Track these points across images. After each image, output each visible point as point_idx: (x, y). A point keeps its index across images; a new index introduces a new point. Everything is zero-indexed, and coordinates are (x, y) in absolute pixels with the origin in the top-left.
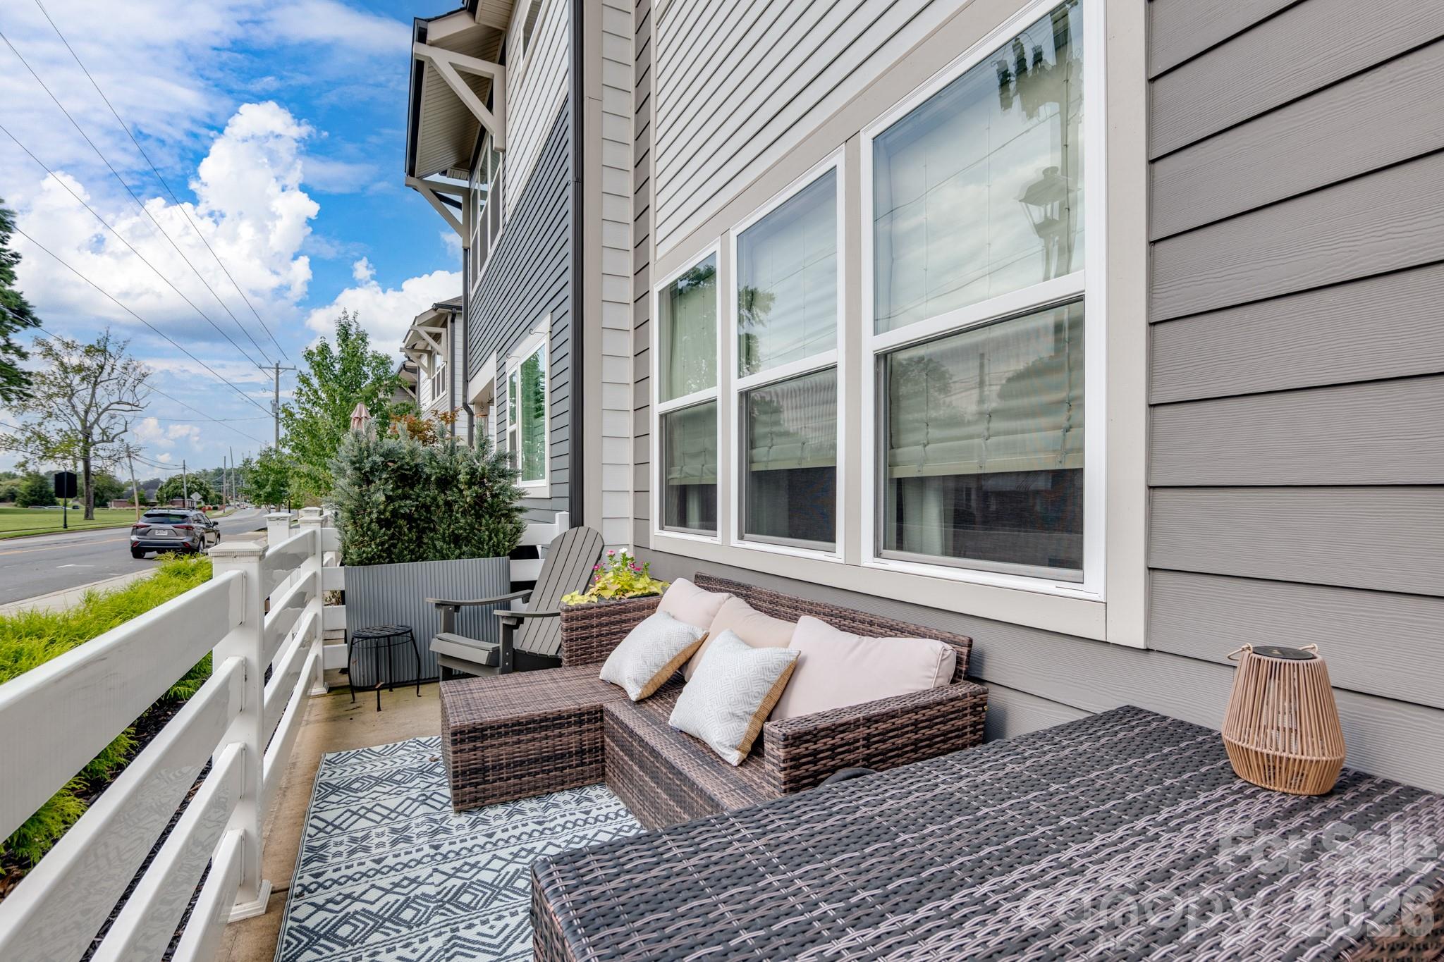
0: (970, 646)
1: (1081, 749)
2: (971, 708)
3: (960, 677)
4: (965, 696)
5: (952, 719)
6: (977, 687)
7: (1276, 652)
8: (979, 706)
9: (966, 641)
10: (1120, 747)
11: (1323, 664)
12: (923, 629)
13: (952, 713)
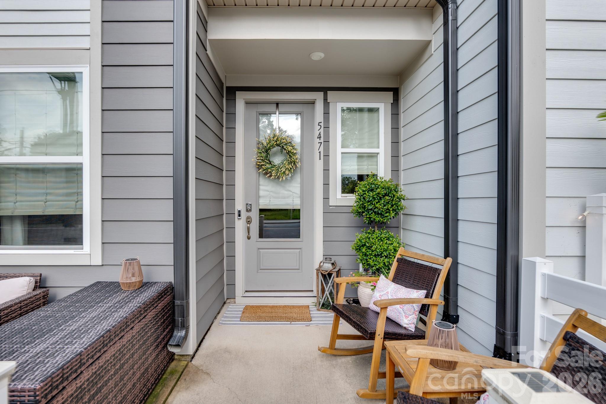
0: (41, 276)
1: (84, 295)
2: (43, 297)
3: (37, 288)
4: (40, 293)
5: (35, 302)
6: (44, 289)
7: (130, 260)
8: (46, 295)
9: (39, 275)
10: (95, 291)
11: (139, 261)
12: (18, 274)
13: (35, 300)
